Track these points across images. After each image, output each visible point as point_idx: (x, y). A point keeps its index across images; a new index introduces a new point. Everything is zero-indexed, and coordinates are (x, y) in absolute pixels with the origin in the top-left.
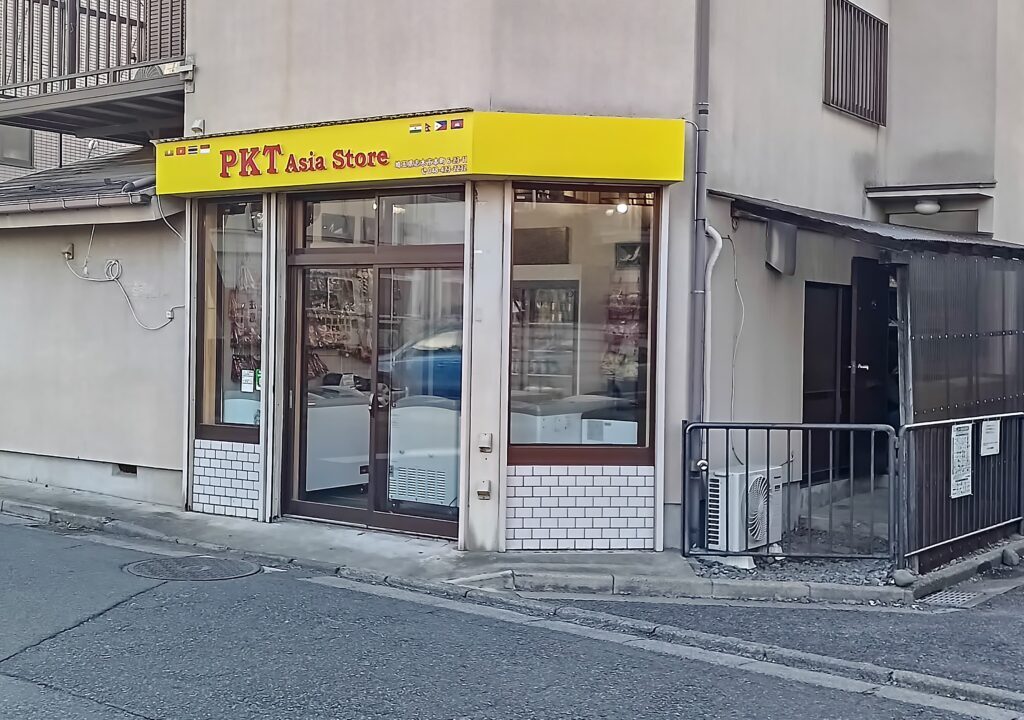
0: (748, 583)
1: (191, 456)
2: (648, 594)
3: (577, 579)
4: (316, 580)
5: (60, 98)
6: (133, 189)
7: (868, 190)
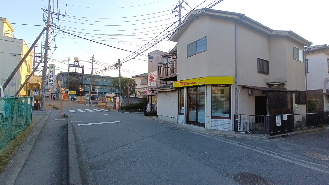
0: (243, 135)
1: (177, 116)
2: (228, 136)
3: (219, 133)
4: (188, 131)
5: (166, 77)
6: (171, 87)
7: (266, 83)
